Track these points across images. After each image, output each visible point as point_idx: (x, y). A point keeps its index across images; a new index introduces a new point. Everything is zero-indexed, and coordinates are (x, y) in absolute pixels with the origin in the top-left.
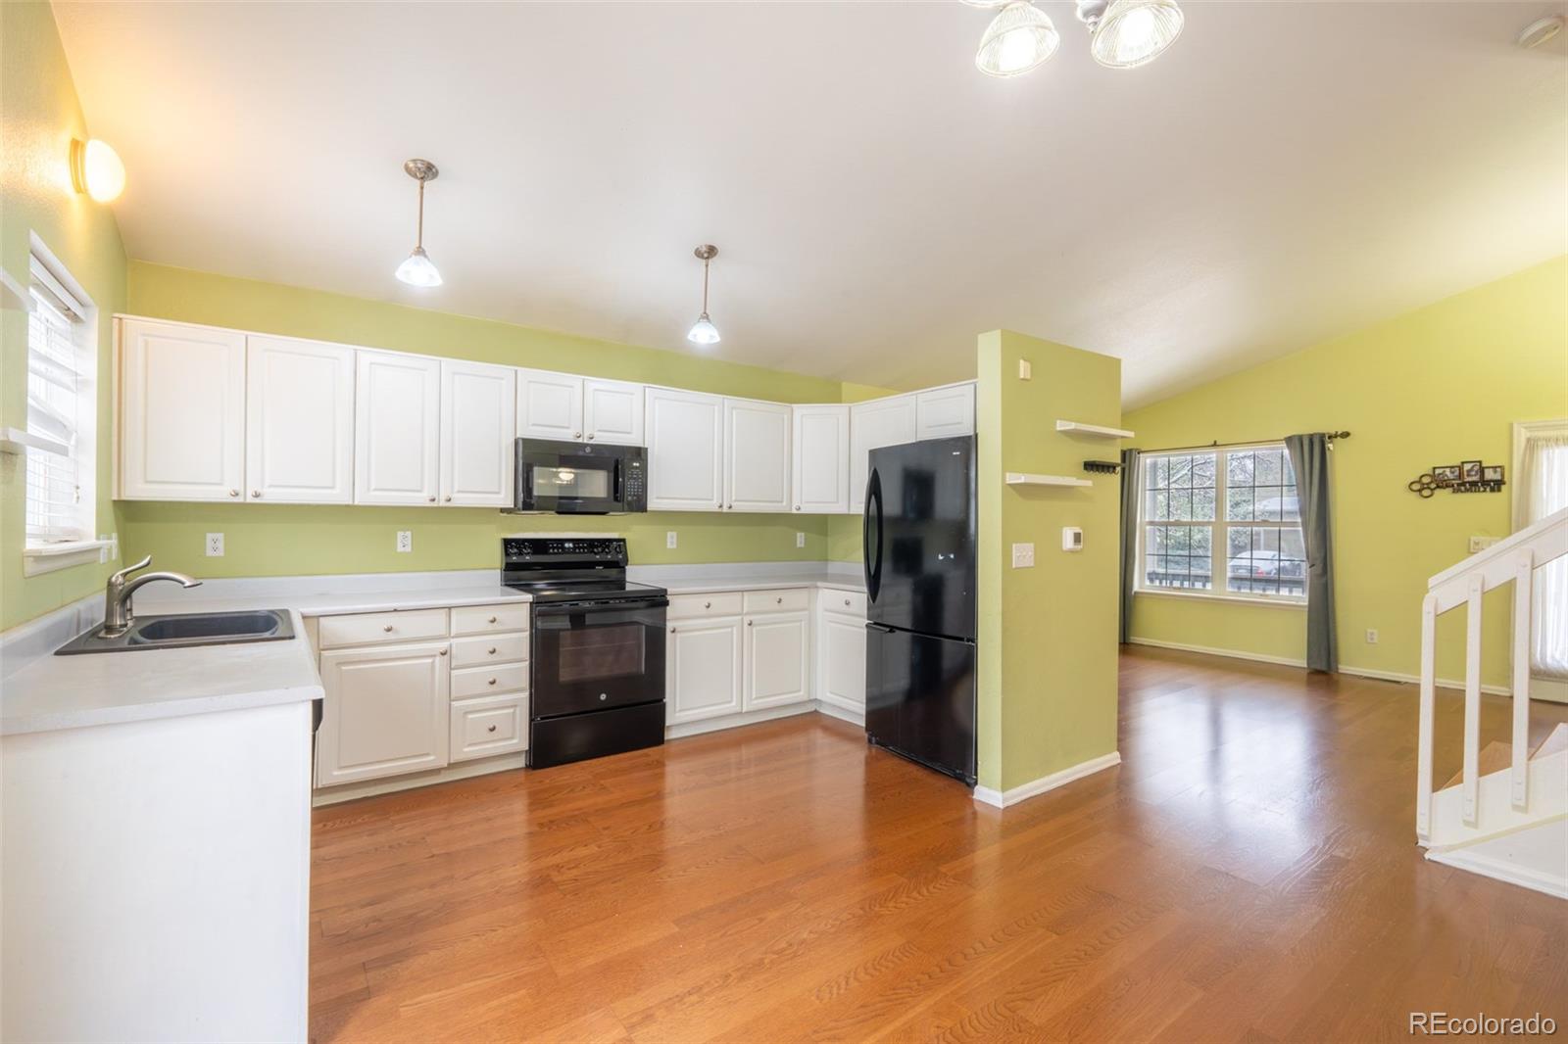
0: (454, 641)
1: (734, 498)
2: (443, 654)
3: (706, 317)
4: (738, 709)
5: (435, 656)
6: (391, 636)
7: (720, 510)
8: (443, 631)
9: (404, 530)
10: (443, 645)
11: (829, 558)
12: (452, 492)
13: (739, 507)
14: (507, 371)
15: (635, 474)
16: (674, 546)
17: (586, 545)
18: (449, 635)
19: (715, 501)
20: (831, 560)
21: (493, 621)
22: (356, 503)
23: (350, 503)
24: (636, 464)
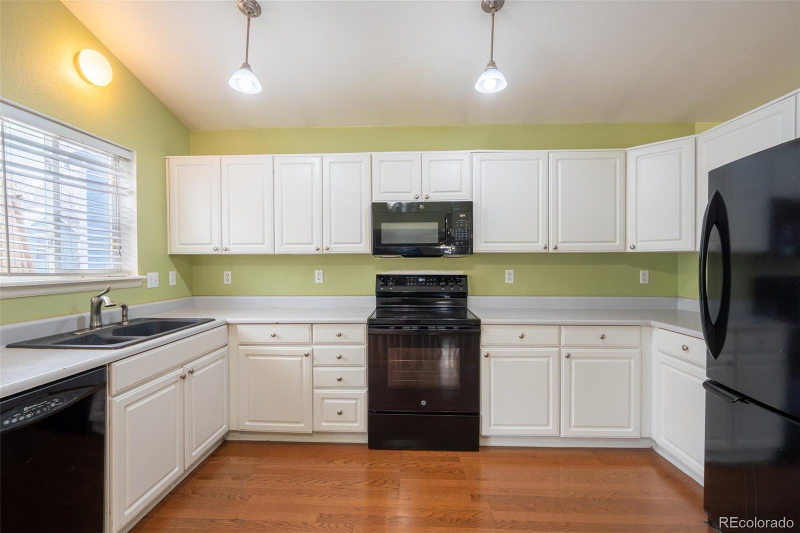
0: (315, 347)
1: (560, 240)
2: (307, 355)
3: (492, 64)
4: (556, 433)
5: (302, 356)
6: (275, 340)
7: (546, 251)
8: (307, 340)
9: (319, 270)
10: (307, 349)
11: (679, 295)
12: (330, 244)
13: (564, 248)
14: (365, 156)
15: (462, 224)
16: (512, 282)
17: (434, 280)
18: (311, 343)
19: (540, 243)
20: (680, 297)
21: (340, 335)
22: (276, 253)
23: (273, 252)
24: (461, 216)
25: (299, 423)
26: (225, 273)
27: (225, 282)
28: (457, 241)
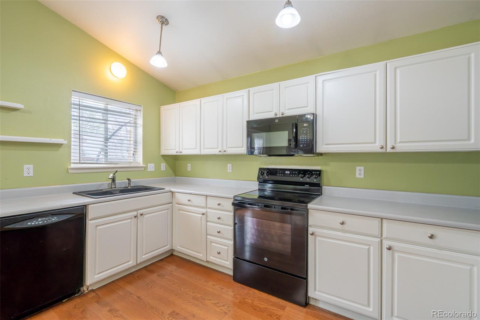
0: (209, 210)
1: (398, 141)
2: (203, 214)
3: (288, 4)
6: (190, 203)
7: (383, 151)
8: (204, 205)
9: (230, 164)
10: (204, 211)
12: (227, 148)
13: (401, 147)
14: (246, 91)
15: (305, 131)
16: (362, 176)
17: (296, 173)
18: (206, 207)
19: (377, 144)
21: (219, 204)
22: (201, 154)
24: (305, 125)
25: (200, 253)
26: (188, 164)
27: (188, 170)
28: (301, 144)
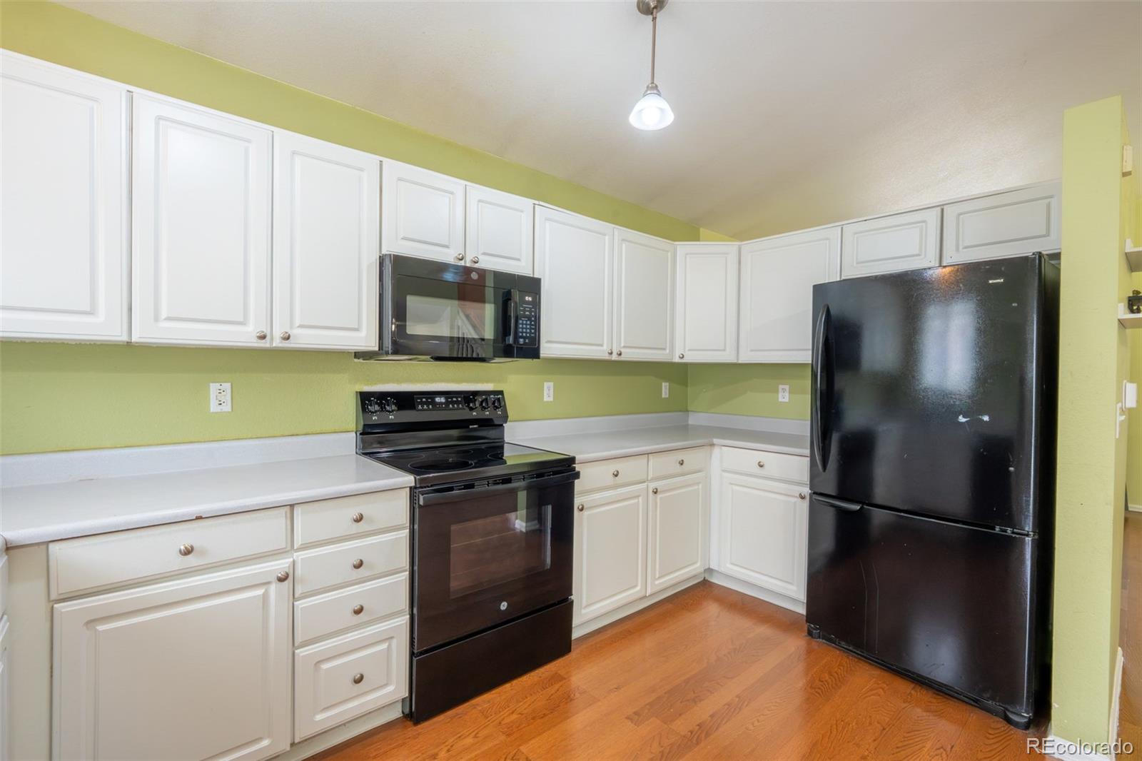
0: (299, 556)
1: (623, 344)
2: (281, 580)
3: (653, 88)
5: (269, 583)
6: (191, 560)
7: (607, 358)
8: (282, 543)
9: (221, 382)
10: (281, 565)
11: (689, 408)
12: (291, 327)
13: (628, 355)
14: (369, 160)
15: (528, 311)
16: (551, 399)
17: (459, 399)
18: (291, 548)
19: (605, 347)
20: (692, 411)
21: (359, 518)
22: (133, 340)
23: (125, 338)
24: (527, 298)
28: (522, 337)
